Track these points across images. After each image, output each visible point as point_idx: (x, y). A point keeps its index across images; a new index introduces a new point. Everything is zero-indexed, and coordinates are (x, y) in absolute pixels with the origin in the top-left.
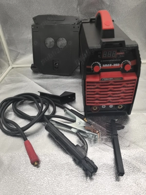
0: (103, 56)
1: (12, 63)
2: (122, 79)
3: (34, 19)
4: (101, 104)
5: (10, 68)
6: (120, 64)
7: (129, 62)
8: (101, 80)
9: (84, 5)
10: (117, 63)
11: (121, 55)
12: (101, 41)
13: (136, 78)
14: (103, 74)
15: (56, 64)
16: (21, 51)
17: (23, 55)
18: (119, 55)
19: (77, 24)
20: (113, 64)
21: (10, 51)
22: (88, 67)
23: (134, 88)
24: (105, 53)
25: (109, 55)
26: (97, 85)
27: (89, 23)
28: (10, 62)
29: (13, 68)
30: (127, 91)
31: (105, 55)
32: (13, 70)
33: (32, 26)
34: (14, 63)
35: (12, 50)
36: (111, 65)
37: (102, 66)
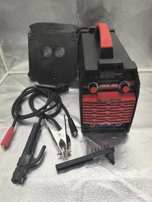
0: (101, 77)
1: (9, 69)
2: (120, 100)
3: (31, 27)
4: (98, 123)
5: (6, 74)
6: (118, 84)
7: (128, 82)
8: (98, 101)
9: (84, 11)
10: (116, 84)
11: (120, 76)
12: (98, 62)
13: (134, 99)
14: (100, 94)
15: (53, 74)
16: (18, 58)
17: (20, 61)
18: (117, 76)
19: (76, 33)
20: (110, 85)
21: (6, 57)
22: (85, 87)
23: (134, 105)
24: (103, 74)
25: (107, 76)
26: (95, 105)
27: (88, 34)
28: (7, 69)
29: (9, 74)
30: (126, 111)
31: (102, 76)
32: (9, 76)
33: (29, 34)
34: (11, 69)
35: (9, 56)
36: (108, 85)
37: (99, 86)
